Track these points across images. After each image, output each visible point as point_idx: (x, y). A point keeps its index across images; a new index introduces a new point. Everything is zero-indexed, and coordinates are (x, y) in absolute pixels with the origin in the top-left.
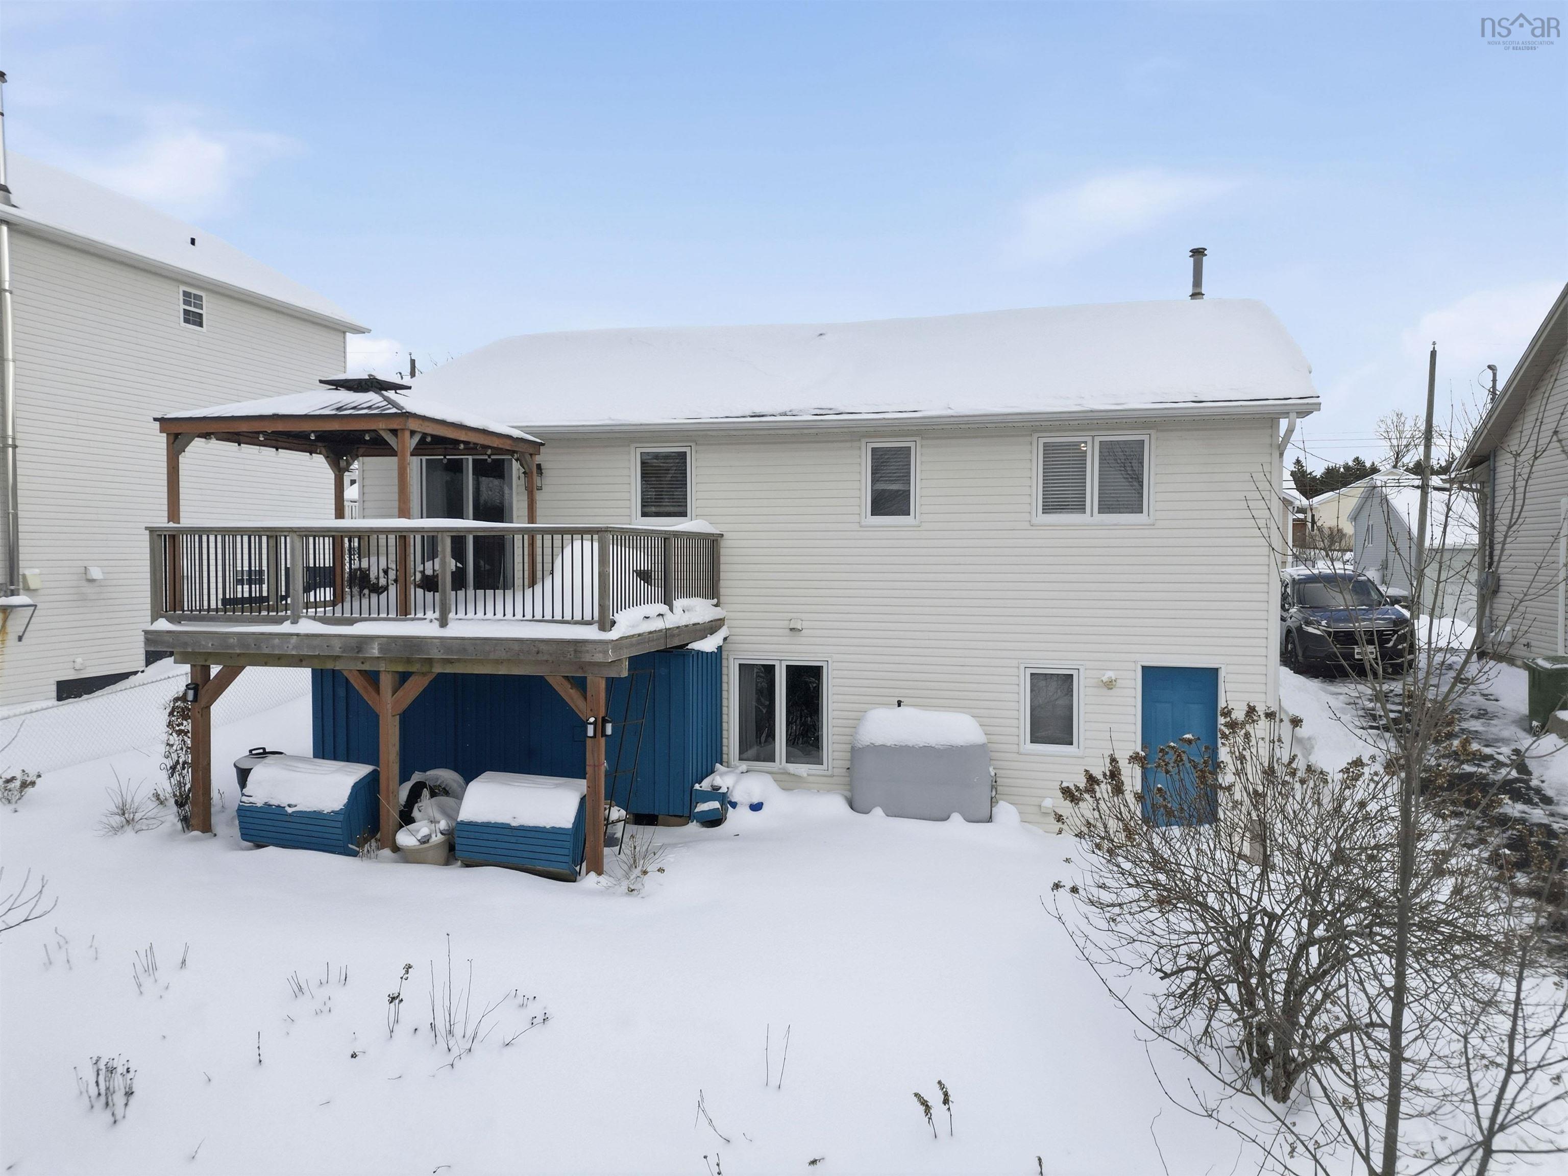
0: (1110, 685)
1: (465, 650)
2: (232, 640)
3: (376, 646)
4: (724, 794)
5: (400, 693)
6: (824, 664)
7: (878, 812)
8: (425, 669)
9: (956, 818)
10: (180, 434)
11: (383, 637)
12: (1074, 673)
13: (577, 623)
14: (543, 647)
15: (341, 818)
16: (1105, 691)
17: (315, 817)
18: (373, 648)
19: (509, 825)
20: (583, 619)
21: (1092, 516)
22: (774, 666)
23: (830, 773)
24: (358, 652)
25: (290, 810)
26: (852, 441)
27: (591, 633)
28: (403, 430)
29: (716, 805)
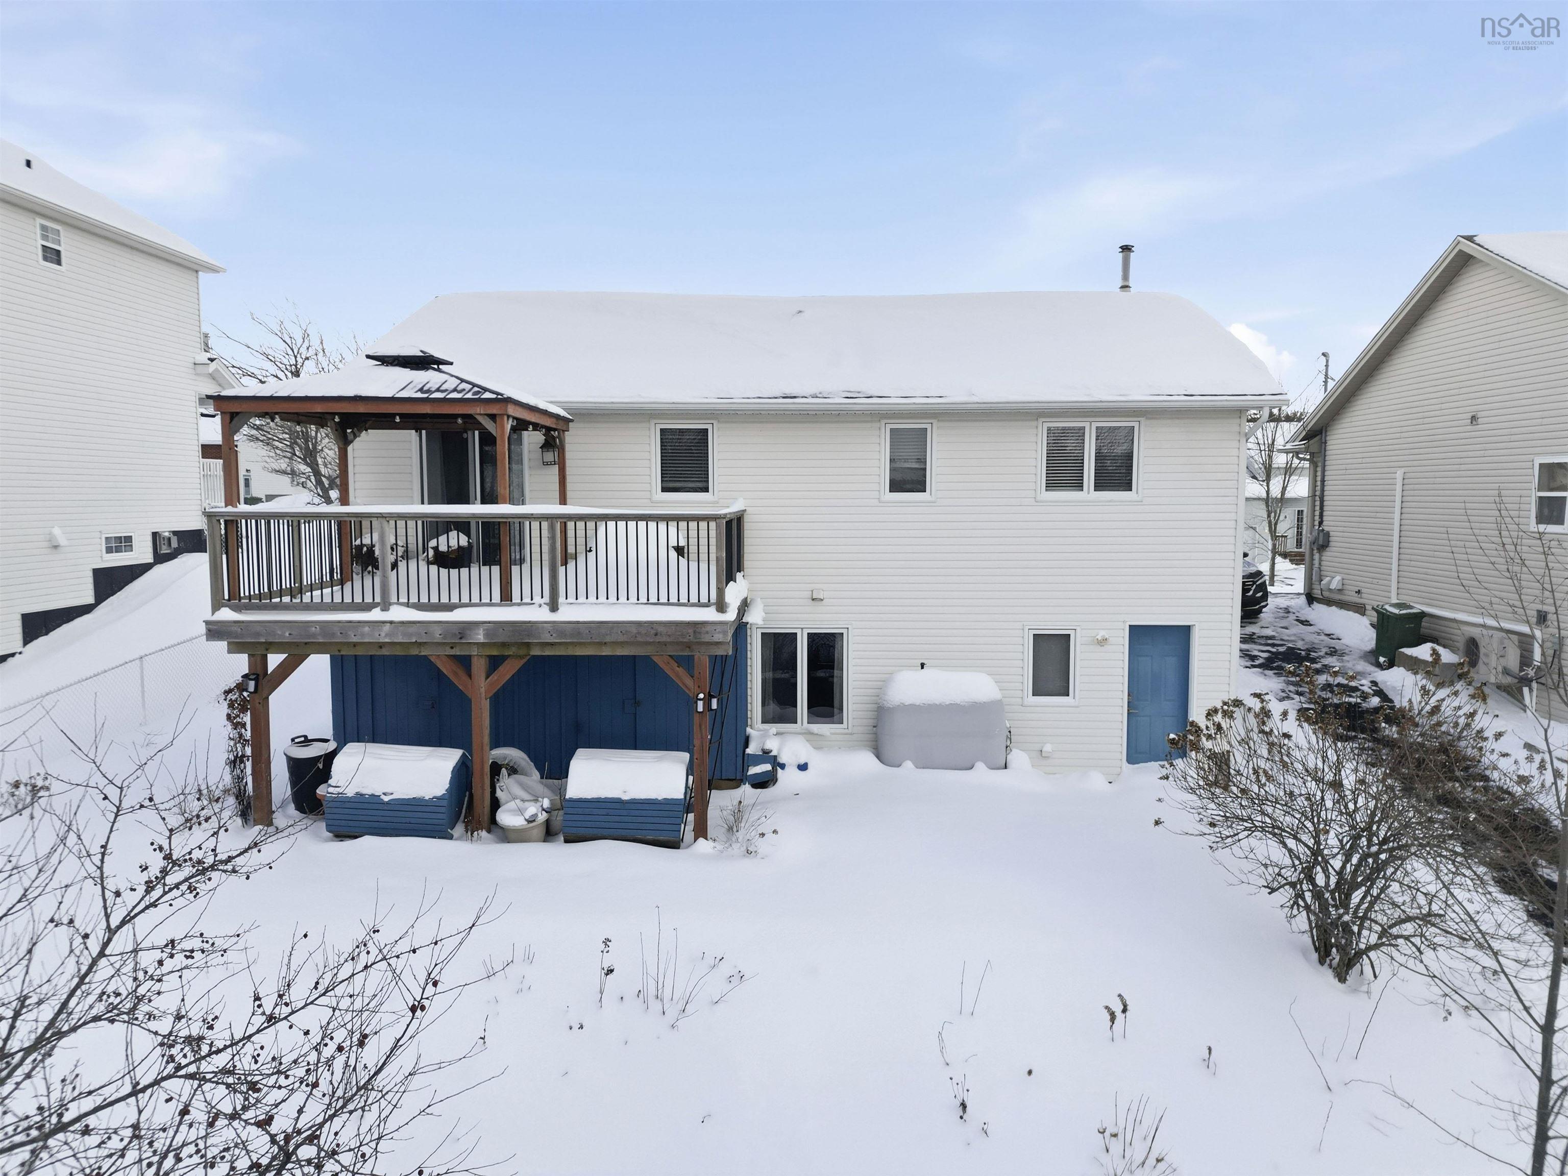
0: (1103, 642)
1: (579, 633)
2: (314, 629)
3: (481, 632)
4: (775, 757)
5: (494, 677)
6: (844, 631)
7: (908, 764)
8: (522, 652)
9: (980, 766)
10: (237, 413)
11: (489, 622)
12: (1072, 633)
13: (693, 605)
14: (661, 629)
15: (445, 803)
16: (1098, 648)
17: (414, 805)
18: (478, 634)
19: (620, 799)
20: (699, 601)
21: (1088, 493)
22: (796, 634)
23: (850, 731)
24: (461, 638)
25: (386, 799)
26: (872, 422)
27: (710, 615)
28: (503, 415)
29: (768, 767)
